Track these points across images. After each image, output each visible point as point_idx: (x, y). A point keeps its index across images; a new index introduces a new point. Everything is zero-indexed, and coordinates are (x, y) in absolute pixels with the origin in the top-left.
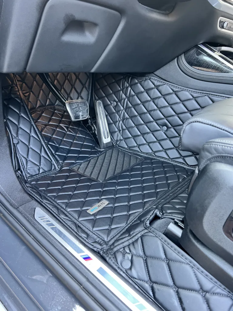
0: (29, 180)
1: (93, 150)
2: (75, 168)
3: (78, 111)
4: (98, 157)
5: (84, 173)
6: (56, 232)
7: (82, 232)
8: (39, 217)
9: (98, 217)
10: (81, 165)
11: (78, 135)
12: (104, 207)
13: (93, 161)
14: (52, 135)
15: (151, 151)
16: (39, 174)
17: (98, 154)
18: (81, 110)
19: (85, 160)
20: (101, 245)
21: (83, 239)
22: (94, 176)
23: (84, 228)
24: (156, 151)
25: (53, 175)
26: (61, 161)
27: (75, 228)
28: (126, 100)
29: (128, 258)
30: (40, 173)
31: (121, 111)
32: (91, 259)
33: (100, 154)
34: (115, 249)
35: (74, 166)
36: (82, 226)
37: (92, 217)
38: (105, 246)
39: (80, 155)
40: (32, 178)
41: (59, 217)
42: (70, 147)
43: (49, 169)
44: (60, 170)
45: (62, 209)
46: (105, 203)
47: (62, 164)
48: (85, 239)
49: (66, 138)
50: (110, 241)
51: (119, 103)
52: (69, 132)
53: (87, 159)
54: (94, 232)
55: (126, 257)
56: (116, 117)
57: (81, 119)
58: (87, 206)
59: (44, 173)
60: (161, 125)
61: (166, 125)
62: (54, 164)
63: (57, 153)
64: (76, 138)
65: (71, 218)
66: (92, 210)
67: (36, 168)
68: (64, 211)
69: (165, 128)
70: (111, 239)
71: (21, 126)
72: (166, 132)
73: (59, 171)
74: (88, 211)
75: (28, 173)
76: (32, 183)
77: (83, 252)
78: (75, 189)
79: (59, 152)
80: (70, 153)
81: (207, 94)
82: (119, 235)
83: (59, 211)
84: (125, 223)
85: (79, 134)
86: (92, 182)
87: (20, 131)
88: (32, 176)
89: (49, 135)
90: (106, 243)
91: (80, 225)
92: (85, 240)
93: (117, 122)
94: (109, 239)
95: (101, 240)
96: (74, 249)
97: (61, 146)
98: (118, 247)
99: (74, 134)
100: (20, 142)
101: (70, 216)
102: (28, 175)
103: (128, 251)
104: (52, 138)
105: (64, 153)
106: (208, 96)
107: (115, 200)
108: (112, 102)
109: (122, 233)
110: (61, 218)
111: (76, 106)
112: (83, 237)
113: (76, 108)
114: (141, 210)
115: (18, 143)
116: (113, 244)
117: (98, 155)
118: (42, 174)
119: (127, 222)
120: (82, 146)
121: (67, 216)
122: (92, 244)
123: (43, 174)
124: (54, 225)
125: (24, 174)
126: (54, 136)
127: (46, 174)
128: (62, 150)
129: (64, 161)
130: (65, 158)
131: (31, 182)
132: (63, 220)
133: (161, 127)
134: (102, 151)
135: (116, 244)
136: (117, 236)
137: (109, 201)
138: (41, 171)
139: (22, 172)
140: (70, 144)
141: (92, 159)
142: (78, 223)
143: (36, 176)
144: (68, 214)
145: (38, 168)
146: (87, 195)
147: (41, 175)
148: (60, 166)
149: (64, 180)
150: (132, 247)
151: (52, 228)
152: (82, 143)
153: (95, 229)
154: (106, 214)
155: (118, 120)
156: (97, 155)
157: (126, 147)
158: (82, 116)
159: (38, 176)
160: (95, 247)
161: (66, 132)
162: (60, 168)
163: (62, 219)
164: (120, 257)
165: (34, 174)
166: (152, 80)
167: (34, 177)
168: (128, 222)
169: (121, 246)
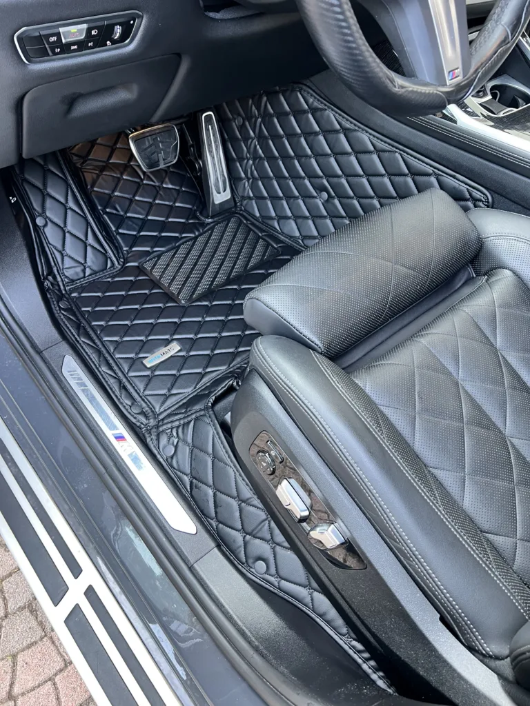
0: (68, 288)
1: (191, 219)
2: (148, 266)
3: (154, 153)
4: (196, 238)
5: (160, 278)
6: (87, 396)
7: (126, 397)
8: (69, 372)
9: (157, 373)
10: (159, 257)
11: (164, 186)
12: (172, 356)
13: (182, 250)
14: (114, 191)
15: (297, 234)
16: (84, 277)
17: (199, 231)
18: (162, 149)
19: (170, 246)
20: (147, 417)
21: (124, 407)
22: (174, 289)
23: (131, 390)
24: (307, 236)
25: (109, 280)
26: (126, 247)
27: (117, 390)
28: (260, 120)
29: (173, 443)
30: (86, 275)
31: (250, 140)
32: (126, 440)
33: (201, 231)
34: (161, 429)
35: (148, 259)
36: (129, 387)
37: (148, 373)
38: (152, 421)
39: (163, 234)
40: (73, 285)
41: (97, 369)
42: (147, 215)
43: (101, 268)
44: (122, 268)
45: (107, 355)
46: (174, 348)
47: (128, 253)
48: (127, 407)
49: (140, 196)
50: (162, 412)
51: (247, 123)
52: (147, 180)
53: (174, 244)
54: (143, 398)
55: (171, 441)
56: (243, 150)
57: (162, 166)
58: (146, 352)
59: (93, 276)
60: (318, 189)
61: (326, 190)
62: (110, 258)
63: (120, 231)
64: (161, 195)
65: (118, 371)
66: (152, 360)
67: (79, 269)
68: (109, 358)
69: (325, 195)
70: (165, 410)
71: (50, 190)
72: (325, 205)
73: (119, 270)
74: (145, 362)
75: (66, 277)
76: (73, 295)
77: (117, 429)
78: (138, 314)
79: (124, 229)
80: (144, 229)
81: (400, 150)
82: (177, 406)
83: (102, 358)
84: (192, 388)
85: (166, 184)
86: (167, 302)
87: (49, 202)
88: (72, 281)
89: (107, 191)
90: (156, 415)
91: (127, 384)
92: (127, 410)
93: (244, 159)
94: (162, 409)
95: (149, 411)
96: (106, 424)
97: (128, 215)
98: (165, 427)
99: (157, 184)
100: (49, 223)
101: (115, 368)
102: (66, 280)
103: (175, 434)
104: (113, 199)
105: (134, 230)
106: (401, 155)
107: (192, 344)
108: (235, 116)
109: (181, 403)
110: (100, 372)
111: (151, 143)
112: (125, 404)
113: (150, 146)
114: (224, 368)
115: (46, 225)
116: (163, 419)
117: (197, 233)
118: (90, 277)
119: (197, 385)
120: (171, 210)
121: (111, 368)
122: (135, 416)
123: (92, 278)
124: (86, 386)
125: (59, 279)
126: (116, 194)
127: (96, 276)
128: (130, 223)
129: (131, 248)
130: (135, 241)
131: (71, 294)
132: (102, 375)
133: (318, 191)
134: (208, 224)
135: (166, 421)
136: (173, 409)
137: (183, 345)
138: (88, 272)
139: (55, 278)
140: (147, 206)
141: (183, 244)
142: (124, 380)
143: (81, 282)
144: (113, 365)
145: (82, 267)
146: (152, 329)
147: (88, 279)
148: (122, 260)
149: (123, 293)
150: (180, 430)
151: (83, 390)
152: (171, 204)
153: (147, 392)
154: (170, 370)
155: (245, 157)
156: (195, 233)
157: (258, 215)
158: (164, 160)
159: (83, 282)
160: (138, 421)
161: (142, 180)
162: (121, 263)
163: (102, 373)
164: (164, 440)
165: (75, 278)
166: (305, 94)
167: (77, 283)
168: (198, 387)
169: (169, 425)
